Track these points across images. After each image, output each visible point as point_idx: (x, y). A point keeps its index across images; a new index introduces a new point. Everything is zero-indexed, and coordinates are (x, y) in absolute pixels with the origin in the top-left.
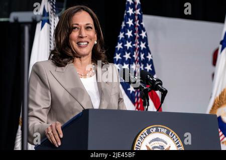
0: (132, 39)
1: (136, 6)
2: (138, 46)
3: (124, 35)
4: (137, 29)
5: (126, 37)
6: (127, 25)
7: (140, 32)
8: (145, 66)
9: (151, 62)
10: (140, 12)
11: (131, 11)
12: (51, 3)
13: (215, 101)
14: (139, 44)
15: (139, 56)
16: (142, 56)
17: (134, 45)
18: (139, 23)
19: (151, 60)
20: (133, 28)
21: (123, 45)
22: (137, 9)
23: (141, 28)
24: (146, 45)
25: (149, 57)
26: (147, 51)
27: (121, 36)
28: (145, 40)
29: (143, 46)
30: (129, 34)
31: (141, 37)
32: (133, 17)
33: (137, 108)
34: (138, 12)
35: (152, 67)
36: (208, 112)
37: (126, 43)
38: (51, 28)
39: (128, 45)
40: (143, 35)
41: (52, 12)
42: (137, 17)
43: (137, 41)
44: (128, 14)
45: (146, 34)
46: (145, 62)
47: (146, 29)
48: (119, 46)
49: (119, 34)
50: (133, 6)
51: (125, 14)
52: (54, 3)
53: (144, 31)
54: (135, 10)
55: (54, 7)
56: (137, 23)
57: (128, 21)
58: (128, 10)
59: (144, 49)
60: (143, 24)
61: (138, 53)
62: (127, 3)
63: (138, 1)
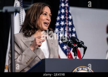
0: (64, 20)
3: (60, 18)
4: (67, 14)
5: (61, 19)
6: (61, 13)
7: (68, 16)
8: (72, 34)
9: (75, 32)
10: (68, 5)
11: (63, 5)
12: (20, 2)
14: (68, 23)
16: (70, 29)
17: (66, 23)
18: (68, 11)
20: (64, 14)
21: (59, 24)
22: (66, 3)
23: (69, 14)
24: (72, 23)
25: (74, 30)
27: (58, 18)
28: (71, 20)
29: (70, 23)
30: (63, 17)
31: (69, 19)
32: (64, 8)
33: (68, 58)
34: (67, 5)
35: (76, 35)
36: (107, 58)
37: (61, 22)
38: (20, 15)
39: (62, 23)
40: (70, 17)
41: (21, 6)
42: (66, 8)
43: (67, 21)
44: (61, 6)
45: (72, 17)
46: (72, 32)
47: (72, 14)
48: (57, 24)
49: (57, 17)
50: (64, 2)
51: (60, 7)
52: (22, 2)
54: (65, 4)
55: (22, 4)
56: (67, 11)
57: (61, 10)
58: (61, 4)
59: (71, 25)
60: (70, 11)
61: (68, 28)
62: (61, 1)
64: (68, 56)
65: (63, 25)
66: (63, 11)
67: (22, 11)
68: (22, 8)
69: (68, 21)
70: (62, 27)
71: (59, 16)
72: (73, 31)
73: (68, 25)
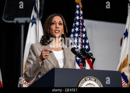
0: (78, 32)
1: (80, 15)
2: (81, 36)
3: (74, 30)
4: (81, 27)
5: (75, 31)
6: (76, 25)
7: (82, 29)
8: (85, 46)
9: (88, 44)
10: (83, 18)
11: (78, 18)
12: (37, 14)
13: (121, 64)
14: (82, 35)
16: (83, 41)
17: (79, 35)
18: (82, 24)
19: (88, 43)
20: (79, 26)
23: (83, 27)
24: (86, 35)
25: (87, 41)
26: (86, 38)
27: (73, 30)
28: (85, 33)
30: (77, 29)
31: (83, 31)
32: (79, 21)
33: (81, 68)
34: (81, 18)
35: (89, 47)
36: (117, 70)
37: (75, 34)
38: (36, 26)
40: (84, 30)
42: (81, 21)
43: (81, 33)
44: (76, 19)
45: (86, 30)
46: (85, 44)
47: (86, 27)
48: (72, 36)
49: (71, 30)
50: (79, 15)
51: (75, 19)
52: (38, 13)
53: (85, 28)
54: (80, 17)
55: (38, 15)
56: (81, 24)
57: (76, 23)
58: (76, 17)
59: (84, 37)
60: (84, 24)
61: (81, 39)
62: (76, 14)
63: (81, 12)
64: (80, 66)
65: (77, 36)
66: (77, 23)
67: (38, 22)
68: (39, 20)
69: (82, 33)
71: (73, 28)
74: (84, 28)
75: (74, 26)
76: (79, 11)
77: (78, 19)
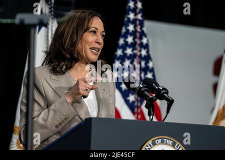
0: (133, 46)
1: (138, 11)
2: (139, 53)
3: (125, 41)
4: (138, 35)
5: (126, 43)
6: (128, 30)
7: (141, 38)
8: (146, 74)
9: (152, 70)
10: (142, 17)
11: (132, 16)
12: (50, 6)
13: (218, 113)
14: (140, 51)
15: (140, 63)
16: (143, 63)
17: (135, 52)
18: (141, 28)
20: (134, 34)
21: (123, 52)
22: (139, 13)
23: (143, 34)
24: (148, 52)
25: (151, 65)
26: (148, 58)
27: (121, 41)
28: (146, 47)
29: (144, 52)
30: (130, 40)
31: (142, 43)
32: (134, 22)
33: (137, 118)
34: (139, 17)
35: (154, 75)
37: (126, 50)
38: (48, 32)
39: (129, 51)
40: (145, 41)
41: (50, 15)
42: (138, 23)
43: (138, 47)
44: (129, 19)
45: (148, 40)
46: (145, 70)
47: (148, 35)
48: (119, 52)
49: (118, 40)
50: (134, 10)
51: (126, 19)
52: (52, 5)
53: (146, 36)
54: (136, 14)
55: (53, 9)
56: (138, 29)
57: (128, 26)
58: (129, 14)
59: (145, 56)
60: (144, 29)
61: (139, 60)
62: (127, 8)
63: (139, 5)
64: (136, 115)
65: (130, 55)
66: (131, 28)
67: (52, 23)
68: (52, 19)
69: (141, 48)
70: (128, 59)
71: (122, 37)
72: (148, 67)
73: (140, 56)
74: (144, 37)
75: (125, 32)
76: (135, 3)
77: (133, 19)
